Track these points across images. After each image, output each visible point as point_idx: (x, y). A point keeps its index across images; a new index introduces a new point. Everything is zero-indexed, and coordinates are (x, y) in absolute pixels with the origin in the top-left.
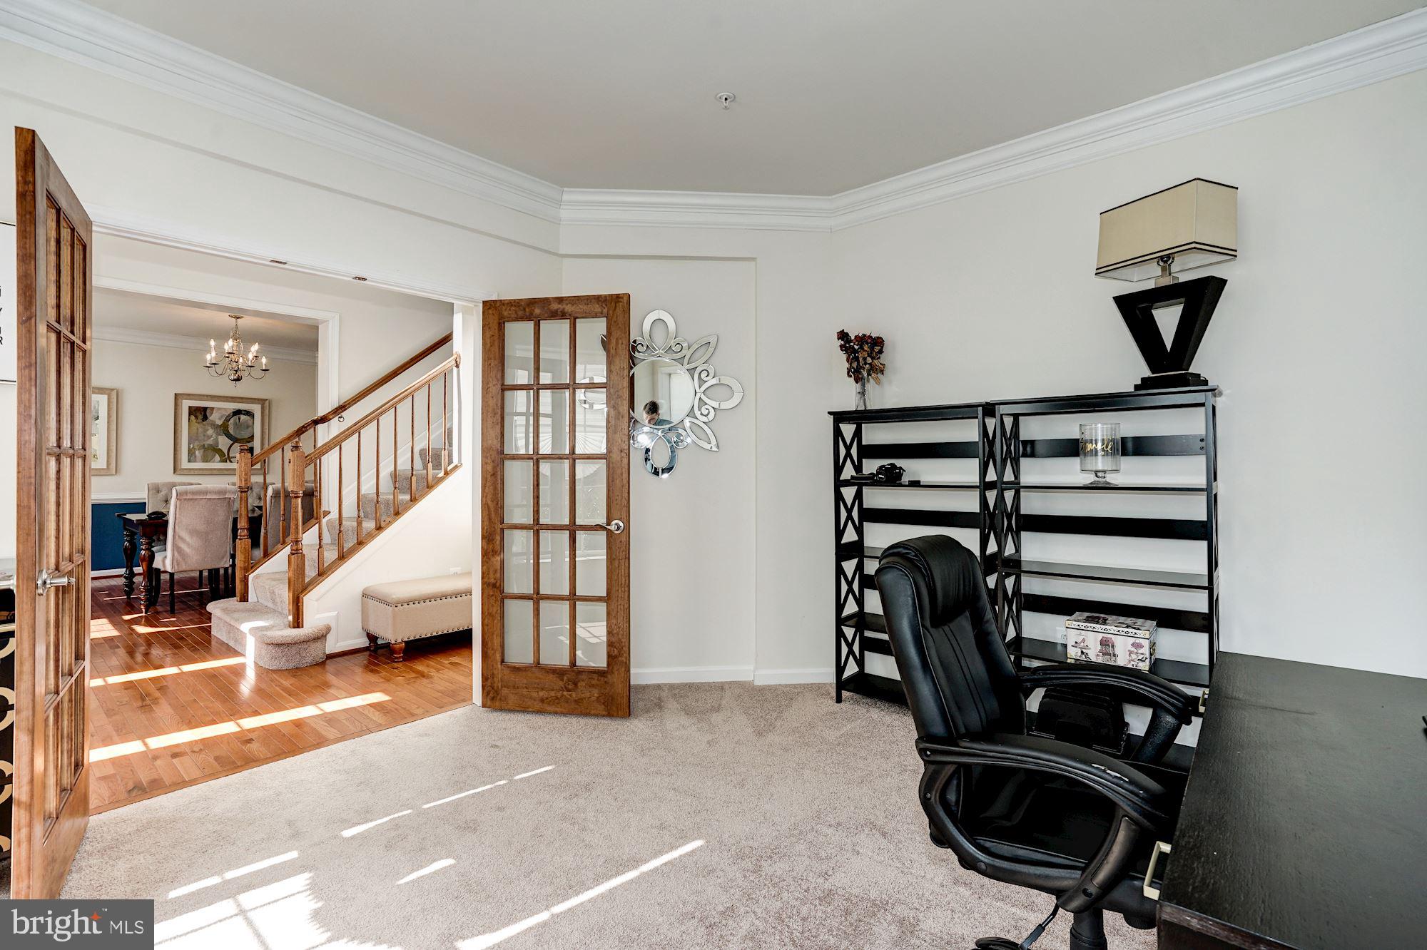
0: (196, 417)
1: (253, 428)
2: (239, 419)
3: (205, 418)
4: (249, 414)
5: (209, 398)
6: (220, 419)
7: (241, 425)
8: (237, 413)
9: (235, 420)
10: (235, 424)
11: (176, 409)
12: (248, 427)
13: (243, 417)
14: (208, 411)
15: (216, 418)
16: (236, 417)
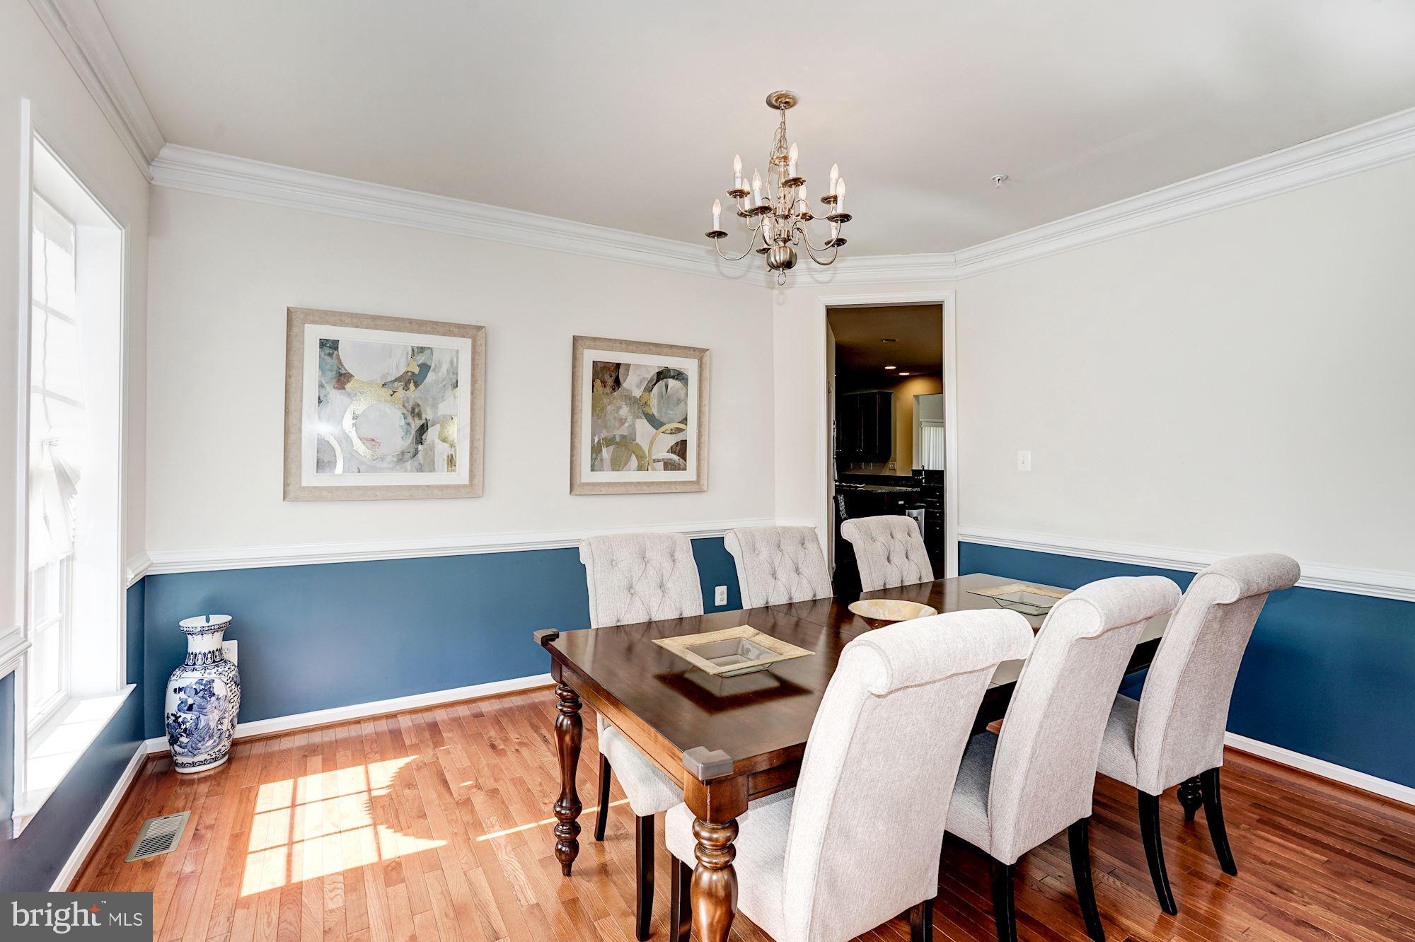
0: (604, 383)
1: (686, 404)
2: (667, 386)
3: (617, 383)
4: (679, 376)
5: (624, 346)
6: (638, 387)
7: (669, 397)
8: (662, 375)
9: (660, 388)
10: (661, 396)
11: (574, 367)
12: (679, 401)
13: (671, 382)
14: (622, 370)
15: (632, 384)
16: (662, 383)
